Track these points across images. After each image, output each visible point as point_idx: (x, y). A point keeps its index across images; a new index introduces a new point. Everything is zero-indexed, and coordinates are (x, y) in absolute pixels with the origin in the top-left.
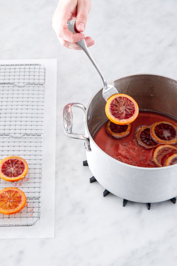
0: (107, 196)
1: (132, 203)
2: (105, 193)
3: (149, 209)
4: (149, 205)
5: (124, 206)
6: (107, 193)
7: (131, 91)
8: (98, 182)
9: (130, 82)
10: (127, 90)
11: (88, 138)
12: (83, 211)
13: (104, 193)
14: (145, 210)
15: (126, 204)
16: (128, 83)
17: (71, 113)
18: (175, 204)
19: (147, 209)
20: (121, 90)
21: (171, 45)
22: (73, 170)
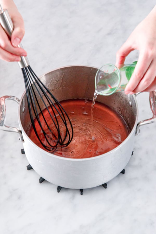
0: (42, 183)
1: (66, 189)
2: (41, 180)
3: (82, 194)
4: (82, 191)
5: (58, 192)
6: (42, 180)
7: (66, 82)
8: (33, 169)
9: (64, 73)
10: (62, 81)
11: (20, 130)
12: (19, 198)
13: (39, 180)
14: (78, 195)
15: (60, 190)
16: (62, 75)
17: (4, 106)
18: (106, 189)
19: (80, 194)
20: (56, 81)
21: (109, 34)
22: (12, 158)
